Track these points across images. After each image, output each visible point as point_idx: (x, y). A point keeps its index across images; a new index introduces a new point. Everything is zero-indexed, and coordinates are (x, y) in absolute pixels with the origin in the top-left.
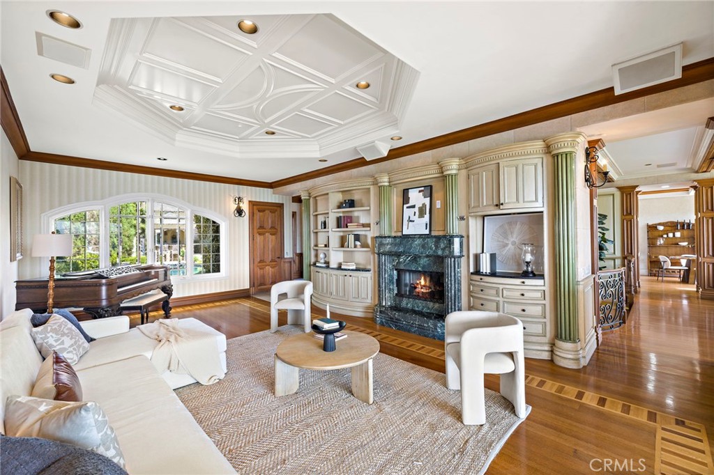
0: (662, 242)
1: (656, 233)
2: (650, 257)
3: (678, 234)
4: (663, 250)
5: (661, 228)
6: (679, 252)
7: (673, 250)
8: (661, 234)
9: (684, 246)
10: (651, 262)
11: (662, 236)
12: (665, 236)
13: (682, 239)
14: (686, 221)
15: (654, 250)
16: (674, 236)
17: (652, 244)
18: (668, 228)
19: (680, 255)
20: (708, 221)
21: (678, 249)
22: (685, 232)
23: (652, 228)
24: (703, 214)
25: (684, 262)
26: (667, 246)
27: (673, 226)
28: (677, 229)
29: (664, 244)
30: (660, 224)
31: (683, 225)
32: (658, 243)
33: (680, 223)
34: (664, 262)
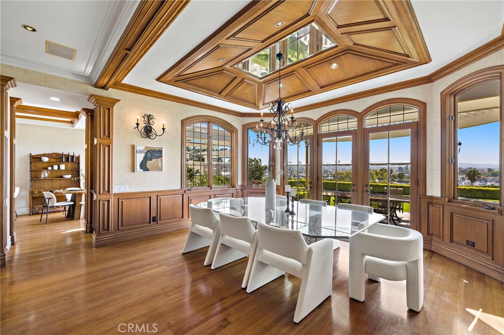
0: (46, 175)
1: (40, 165)
2: (32, 193)
3: (63, 167)
4: (47, 185)
5: (46, 159)
6: (63, 186)
7: (57, 183)
8: (45, 165)
9: (68, 179)
10: (33, 198)
11: (47, 169)
12: (50, 168)
13: (67, 171)
14: (70, 154)
15: (37, 183)
16: (59, 168)
17: (35, 177)
18: (53, 160)
19: (64, 188)
20: (104, 149)
21: (62, 182)
22: (70, 165)
23: (35, 159)
24: (100, 140)
25: (69, 197)
26: (50, 179)
27: (59, 158)
28: (62, 162)
29: (49, 177)
30: (44, 155)
31: (67, 157)
32: (43, 176)
33: (65, 155)
34: (49, 199)
